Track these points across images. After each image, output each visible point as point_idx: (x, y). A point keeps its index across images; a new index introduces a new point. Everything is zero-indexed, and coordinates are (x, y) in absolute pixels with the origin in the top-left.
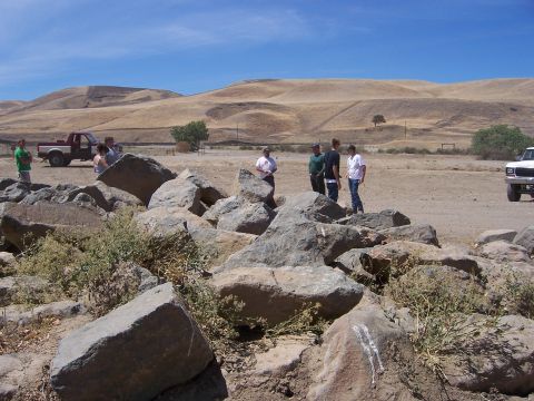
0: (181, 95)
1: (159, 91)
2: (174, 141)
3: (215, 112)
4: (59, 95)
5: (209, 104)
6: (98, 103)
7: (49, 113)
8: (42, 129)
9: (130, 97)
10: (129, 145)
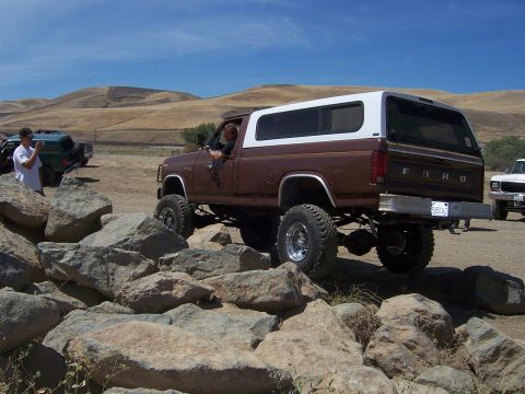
0: (199, 98)
1: (177, 93)
5: (225, 107)
6: (118, 103)
8: (62, 127)
9: (149, 99)
10: (144, 144)
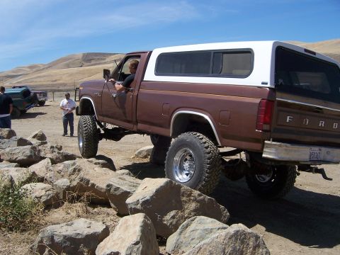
4: (64, 59)
6: (89, 64)
7: (57, 71)
8: (53, 81)
9: (108, 59)
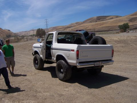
0: (121, 17)
1: (115, 16)
2: (119, 29)
3: (131, 20)
4: (90, 19)
5: (129, 18)
6: (99, 21)
7: (87, 24)
8: (85, 28)
9: (107, 18)
10: (107, 31)
